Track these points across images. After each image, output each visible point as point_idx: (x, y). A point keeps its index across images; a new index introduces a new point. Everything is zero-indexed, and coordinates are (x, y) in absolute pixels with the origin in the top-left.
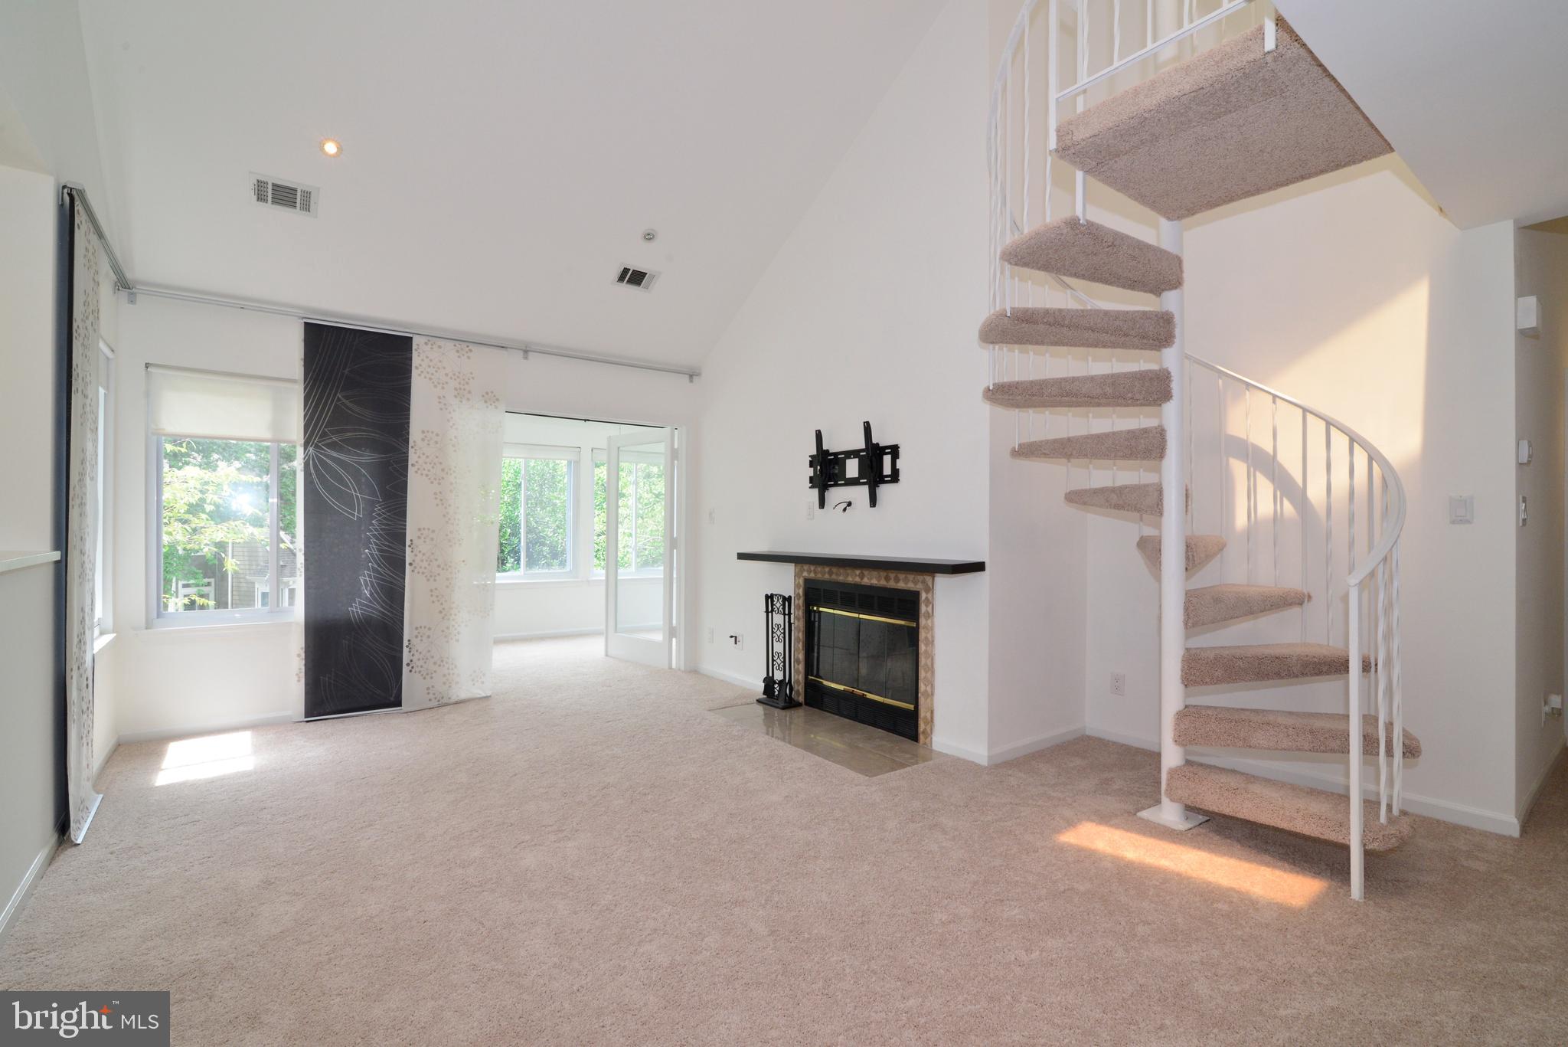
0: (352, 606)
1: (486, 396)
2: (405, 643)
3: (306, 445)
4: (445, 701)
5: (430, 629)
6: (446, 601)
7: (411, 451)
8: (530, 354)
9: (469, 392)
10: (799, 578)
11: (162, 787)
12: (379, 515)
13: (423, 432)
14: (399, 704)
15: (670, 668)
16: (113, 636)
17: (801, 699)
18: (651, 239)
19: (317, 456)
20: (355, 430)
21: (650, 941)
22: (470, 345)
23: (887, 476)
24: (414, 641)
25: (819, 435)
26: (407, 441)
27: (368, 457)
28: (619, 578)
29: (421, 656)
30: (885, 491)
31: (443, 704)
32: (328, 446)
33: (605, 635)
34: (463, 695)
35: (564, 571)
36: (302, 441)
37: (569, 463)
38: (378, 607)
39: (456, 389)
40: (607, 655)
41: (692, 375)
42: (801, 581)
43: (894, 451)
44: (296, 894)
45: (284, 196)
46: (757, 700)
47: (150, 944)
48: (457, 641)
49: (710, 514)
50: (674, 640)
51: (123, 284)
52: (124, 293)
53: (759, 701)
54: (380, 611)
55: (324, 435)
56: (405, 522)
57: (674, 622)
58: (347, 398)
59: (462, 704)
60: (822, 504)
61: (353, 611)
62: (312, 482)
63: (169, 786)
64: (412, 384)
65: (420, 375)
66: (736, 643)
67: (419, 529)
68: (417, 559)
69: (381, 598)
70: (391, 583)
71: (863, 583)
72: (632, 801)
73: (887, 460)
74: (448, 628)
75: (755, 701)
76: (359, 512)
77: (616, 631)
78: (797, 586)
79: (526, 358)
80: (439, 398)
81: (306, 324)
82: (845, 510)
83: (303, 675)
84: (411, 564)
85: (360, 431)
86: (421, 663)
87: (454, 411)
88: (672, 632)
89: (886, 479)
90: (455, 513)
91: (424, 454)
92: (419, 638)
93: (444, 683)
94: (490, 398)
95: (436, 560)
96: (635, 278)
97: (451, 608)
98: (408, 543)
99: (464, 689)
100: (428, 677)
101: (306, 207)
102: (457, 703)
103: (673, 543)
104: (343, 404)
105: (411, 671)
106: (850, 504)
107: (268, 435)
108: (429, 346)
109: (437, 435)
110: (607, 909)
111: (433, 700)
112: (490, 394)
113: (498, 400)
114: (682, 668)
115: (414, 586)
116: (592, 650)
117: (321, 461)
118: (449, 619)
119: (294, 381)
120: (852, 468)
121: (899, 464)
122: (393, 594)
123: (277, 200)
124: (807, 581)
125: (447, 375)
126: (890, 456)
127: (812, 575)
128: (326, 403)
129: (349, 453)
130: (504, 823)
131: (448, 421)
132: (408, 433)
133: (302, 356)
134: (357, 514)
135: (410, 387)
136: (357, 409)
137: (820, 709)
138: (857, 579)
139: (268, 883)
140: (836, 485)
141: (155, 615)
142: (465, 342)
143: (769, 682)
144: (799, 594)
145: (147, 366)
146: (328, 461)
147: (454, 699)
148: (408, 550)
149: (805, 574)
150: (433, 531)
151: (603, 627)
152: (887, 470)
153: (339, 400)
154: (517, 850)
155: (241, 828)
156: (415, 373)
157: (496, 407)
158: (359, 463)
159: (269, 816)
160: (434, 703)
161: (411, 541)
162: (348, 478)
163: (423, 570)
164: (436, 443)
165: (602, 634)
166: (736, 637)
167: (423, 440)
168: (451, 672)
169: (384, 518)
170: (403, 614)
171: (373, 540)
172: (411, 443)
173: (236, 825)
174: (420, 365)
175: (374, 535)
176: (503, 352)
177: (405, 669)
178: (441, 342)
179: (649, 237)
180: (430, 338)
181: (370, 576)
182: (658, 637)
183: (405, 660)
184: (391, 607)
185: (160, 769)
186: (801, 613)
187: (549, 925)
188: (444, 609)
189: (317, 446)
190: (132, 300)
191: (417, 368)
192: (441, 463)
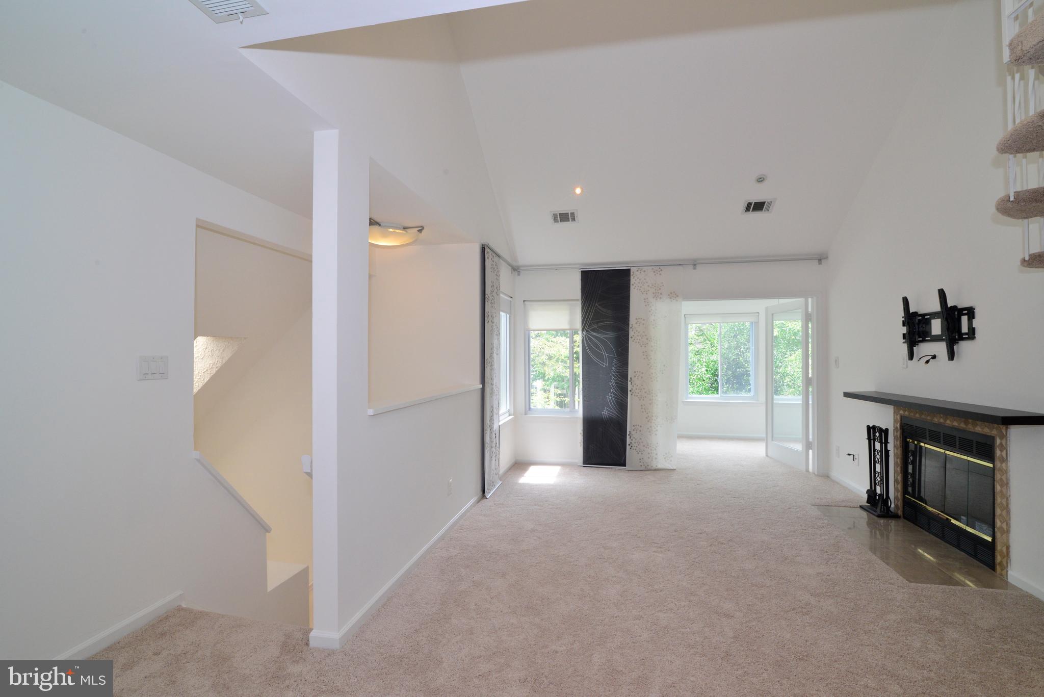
0: (603, 411)
1: (671, 295)
2: (628, 433)
3: (583, 330)
4: (649, 467)
5: (641, 427)
6: (649, 412)
7: (630, 330)
8: (697, 265)
9: (661, 294)
10: (897, 415)
11: (520, 483)
12: (616, 364)
13: (636, 319)
14: (625, 465)
15: (807, 471)
16: (513, 417)
17: (900, 513)
18: (762, 181)
19: (588, 336)
20: (604, 321)
21: (665, 613)
22: (661, 267)
23: (966, 334)
24: (633, 433)
25: (906, 301)
26: (628, 325)
27: (611, 335)
28: (775, 402)
29: (636, 441)
30: (963, 347)
31: (647, 469)
32: (592, 330)
33: (765, 440)
34: (660, 466)
35: (749, 395)
36: (581, 329)
37: (752, 323)
38: (615, 412)
39: (654, 293)
40: (767, 456)
41: (820, 261)
42: (899, 418)
43: (970, 312)
44: (539, 538)
45: (564, 217)
46: (860, 506)
47: (489, 539)
48: (656, 435)
49: (836, 361)
50: (811, 452)
51: (516, 269)
52: (516, 272)
53: (861, 507)
54: (616, 415)
55: (590, 325)
56: (628, 368)
57: (811, 437)
58: (599, 305)
59: (657, 471)
60: (911, 356)
61: (604, 414)
62: (585, 349)
63: (523, 484)
64: (631, 295)
65: (634, 288)
66: (854, 460)
67: (635, 372)
68: (634, 389)
69: (616, 407)
70: (622, 400)
71: (946, 425)
72: (711, 545)
73: (964, 319)
74: (651, 427)
75: (859, 506)
76: (606, 363)
77: (773, 440)
78: (895, 421)
79: (695, 268)
80: (645, 299)
81: (582, 271)
82: (927, 362)
83: (582, 443)
84: (630, 391)
85: (606, 321)
86: (636, 445)
87: (653, 305)
88: (808, 446)
89: (964, 336)
90: (654, 363)
91: (637, 331)
92: (635, 431)
93: (649, 458)
94: (674, 295)
95: (644, 389)
96: (759, 206)
97: (653, 416)
98: (629, 379)
99: (661, 463)
100: (640, 453)
101: (573, 219)
102: (655, 470)
103: (808, 382)
104: (598, 308)
105: (631, 448)
106: (934, 357)
107: (567, 327)
108: (639, 272)
109: (644, 320)
110: (656, 591)
111: (643, 466)
112: (673, 293)
113: (677, 296)
114: (816, 473)
115: (632, 402)
116: (756, 451)
117: (589, 338)
118: (651, 422)
119: (577, 300)
120: (936, 327)
121: (975, 323)
122: (622, 406)
123: (562, 220)
124: (902, 417)
125: (648, 286)
126: (966, 317)
127: (907, 413)
128: (591, 308)
129: (601, 333)
130: (636, 536)
131: (650, 311)
132: (629, 321)
133: (580, 287)
134: (605, 365)
135: (630, 296)
136: (604, 310)
137: (914, 524)
138: (942, 420)
139: (533, 530)
140: (924, 341)
141: (528, 409)
142: (659, 266)
143: (871, 494)
144: (897, 427)
145: (524, 301)
146: (593, 338)
147: (654, 467)
148: (629, 383)
149: (901, 412)
150: (642, 373)
151: (764, 436)
152: (965, 329)
153: (597, 307)
154: (633, 549)
155: (536, 507)
156: (632, 287)
157: (677, 301)
158: (606, 338)
159: (547, 505)
160: (643, 468)
161: (631, 378)
162: (601, 346)
163: (637, 394)
164: (643, 324)
165: (764, 440)
166: (854, 455)
167: (636, 323)
168: (652, 452)
169: (619, 366)
170: (627, 417)
171: (613, 377)
172: (630, 326)
173: (535, 505)
174: (635, 283)
175: (613, 375)
176: (680, 267)
177: (628, 447)
178: (644, 268)
179: (760, 180)
180: (639, 268)
181: (611, 396)
182: (799, 447)
183: (628, 443)
184: (622, 413)
185: (523, 476)
186: (898, 443)
187: (623, 586)
188: (648, 416)
189: (587, 331)
190: (519, 275)
191: (633, 285)
192: (646, 335)
